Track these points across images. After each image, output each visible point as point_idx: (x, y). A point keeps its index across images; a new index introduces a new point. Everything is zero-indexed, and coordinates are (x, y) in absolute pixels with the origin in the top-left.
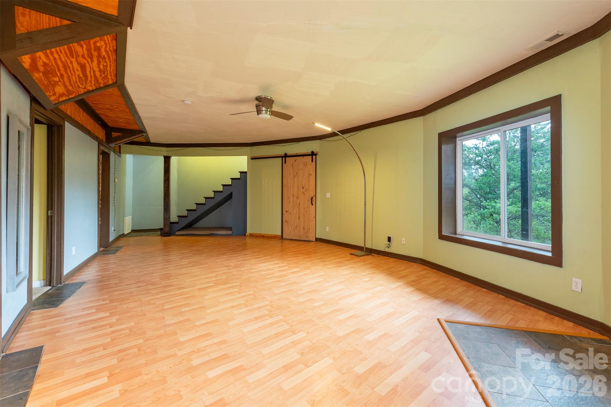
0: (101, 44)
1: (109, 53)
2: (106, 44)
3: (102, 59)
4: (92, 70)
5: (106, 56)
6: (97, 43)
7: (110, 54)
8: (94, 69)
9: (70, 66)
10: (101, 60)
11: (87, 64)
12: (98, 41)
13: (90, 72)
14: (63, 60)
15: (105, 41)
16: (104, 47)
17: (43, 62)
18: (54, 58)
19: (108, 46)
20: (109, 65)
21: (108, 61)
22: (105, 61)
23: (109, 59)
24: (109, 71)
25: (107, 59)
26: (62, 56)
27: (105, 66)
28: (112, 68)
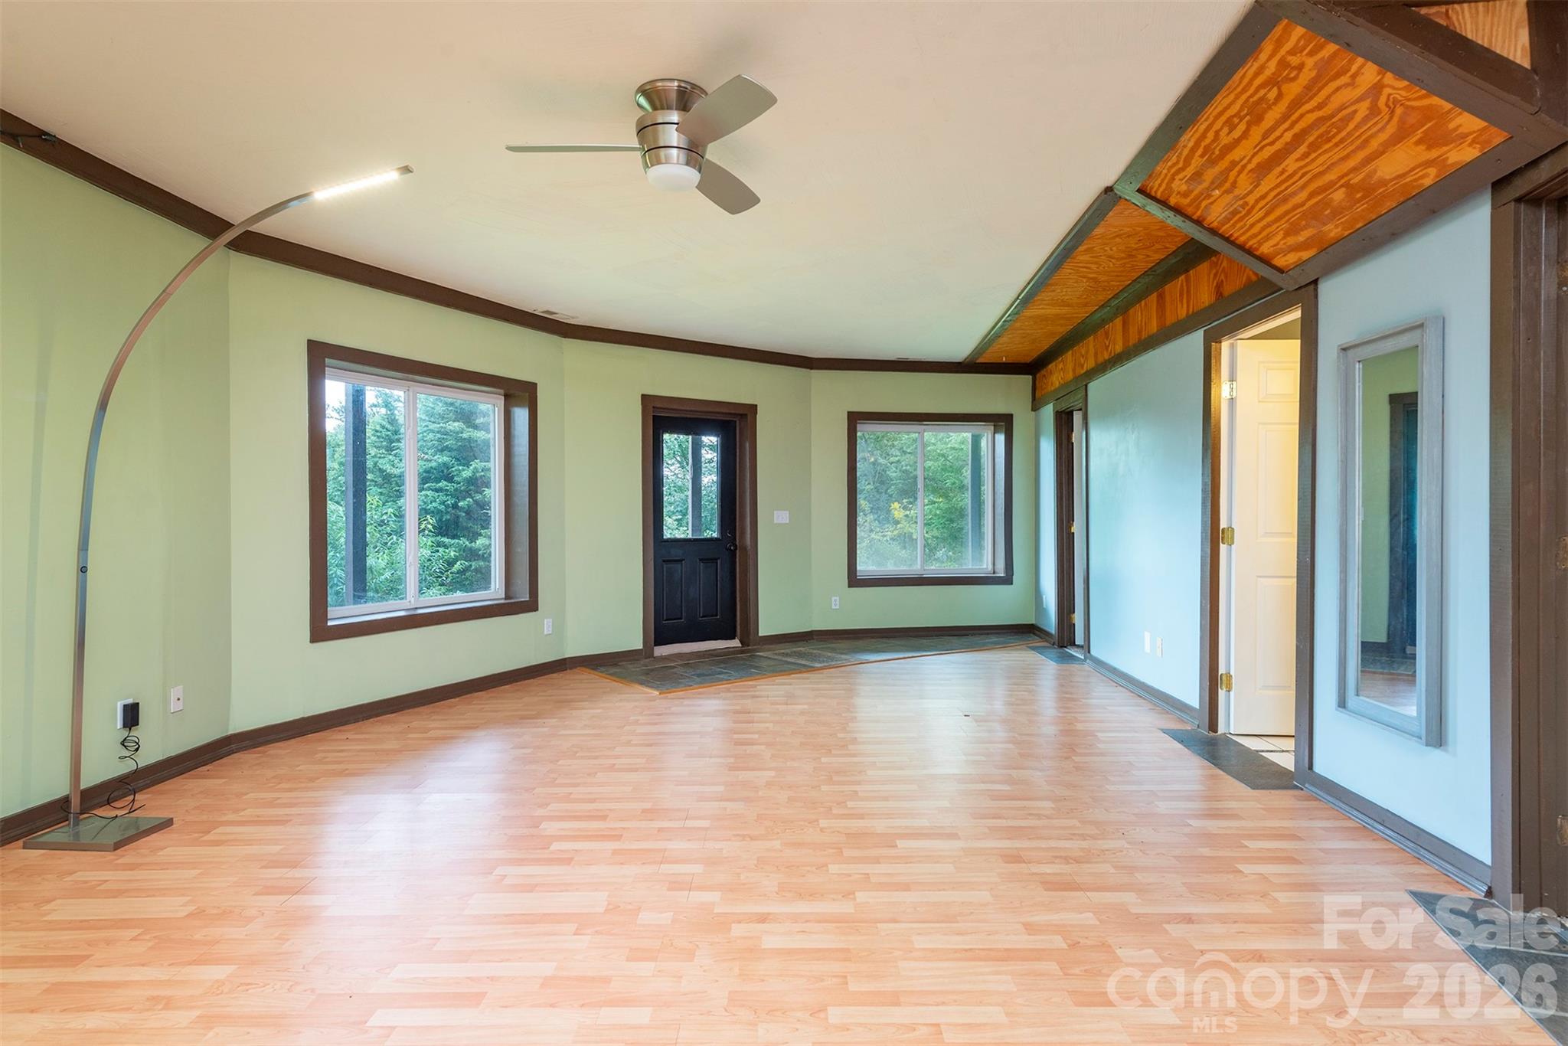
0: (1180, 186)
1: (1187, 155)
2: (1173, 179)
3: (1213, 153)
4: (1264, 143)
5: (1200, 152)
6: (1182, 192)
7: (1186, 152)
8: (1260, 138)
9: (1273, 194)
10: (1217, 152)
11: (1250, 167)
12: (1179, 193)
13: (1272, 143)
14: (1261, 214)
15: (1167, 184)
16: (1181, 176)
17: (1284, 238)
18: (1263, 229)
19: (1173, 170)
20: (1223, 118)
21: (1211, 135)
22: (1214, 141)
23: (1204, 136)
24: (1244, 97)
25: (1207, 141)
26: (1252, 221)
27: (1231, 125)
28: (1226, 102)
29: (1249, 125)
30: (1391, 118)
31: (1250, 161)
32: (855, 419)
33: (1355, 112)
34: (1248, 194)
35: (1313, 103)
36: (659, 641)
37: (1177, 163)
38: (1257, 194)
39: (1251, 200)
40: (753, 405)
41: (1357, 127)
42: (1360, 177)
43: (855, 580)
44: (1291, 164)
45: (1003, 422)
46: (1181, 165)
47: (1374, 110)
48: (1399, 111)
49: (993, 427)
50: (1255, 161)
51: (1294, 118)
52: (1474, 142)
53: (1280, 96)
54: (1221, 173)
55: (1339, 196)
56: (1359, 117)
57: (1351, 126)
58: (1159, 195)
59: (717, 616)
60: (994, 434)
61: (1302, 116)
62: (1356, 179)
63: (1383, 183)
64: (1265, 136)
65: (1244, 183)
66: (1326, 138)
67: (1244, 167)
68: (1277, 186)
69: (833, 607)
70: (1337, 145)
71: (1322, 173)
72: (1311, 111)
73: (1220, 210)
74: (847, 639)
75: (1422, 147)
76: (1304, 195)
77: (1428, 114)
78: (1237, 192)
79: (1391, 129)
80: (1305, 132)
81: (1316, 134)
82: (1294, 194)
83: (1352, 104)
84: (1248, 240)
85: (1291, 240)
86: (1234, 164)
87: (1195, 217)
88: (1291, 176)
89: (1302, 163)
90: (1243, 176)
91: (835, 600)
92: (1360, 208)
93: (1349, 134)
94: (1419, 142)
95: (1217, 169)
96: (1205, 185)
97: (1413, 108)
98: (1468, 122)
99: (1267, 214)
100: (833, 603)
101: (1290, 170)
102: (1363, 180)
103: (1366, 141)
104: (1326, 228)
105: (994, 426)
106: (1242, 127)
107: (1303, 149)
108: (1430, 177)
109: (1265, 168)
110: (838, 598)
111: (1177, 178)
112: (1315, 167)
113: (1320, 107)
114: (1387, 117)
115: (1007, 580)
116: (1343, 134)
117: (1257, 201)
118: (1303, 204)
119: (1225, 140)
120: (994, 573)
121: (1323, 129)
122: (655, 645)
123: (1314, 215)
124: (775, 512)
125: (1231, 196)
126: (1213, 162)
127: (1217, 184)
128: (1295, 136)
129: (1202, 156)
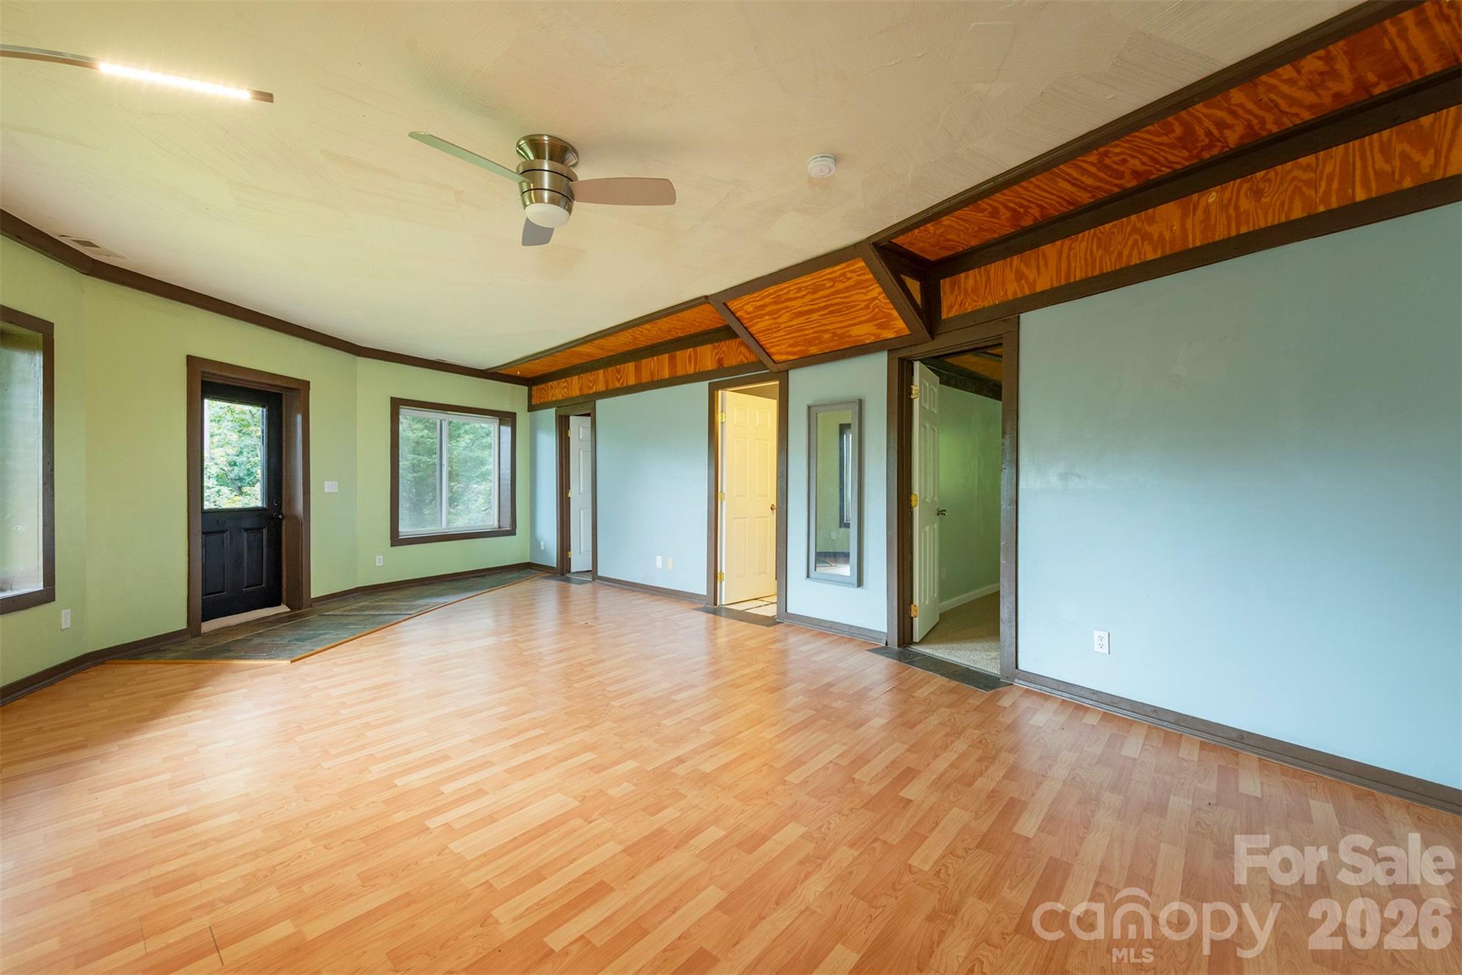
0: (749, 308)
1: (765, 296)
2: (748, 303)
3: (780, 299)
4: (809, 303)
5: (774, 296)
6: (748, 311)
7: (766, 293)
8: (808, 301)
9: (796, 327)
10: (782, 299)
11: (793, 311)
12: (746, 311)
13: (812, 305)
14: (783, 334)
15: (742, 305)
16: (753, 304)
17: (787, 347)
18: (779, 341)
19: (751, 300)
20: (797, 286)
21: (785, 291)
22: (785, 294)
23: (782, 290)
24: (815, 281)
25: (782, 293)
26: (775, 336)
27: (799, 290)
28: (805, 279)
29: (807, 294)
30: (871, 312)
31: (796, 309)
32: (397, 404)
33: (859, 305)
34: (783, 323)
35: (844, 295)
36: (207, 617)
37: (757, 297)
38: (789, 324)
39: (783, 326)
40: (306, 381)
41: (856, 311)
42: (842, 331)
43: (396, 540)
44: (815, 316)
45: (507, 418)
46: (757, 299)
47: (867, 307)
48: (877, 310)
49: (498, 421)
50: (799, 309)
51: (831, 298)
52: (895, 332)
53: (832, 286)
54: (777, 309)
55: (827, 336)
56: (859, 307)
57: (853, 310)
58: (732, 309)
59: (261, 584)
60: (500, 425)
61: (836, 298)
62: (839, 331)
63: (850, 336)
64: (811, 301)
65: (785, 317)
66: (838, 311)
67: (791, 310)
68: (802, 323)
69: (377, 565)
70: (842, 315)
71: (827, 325)
72: (839, 298)
73: (762, 326)
74: (392, 590)
75: (876, 327)
76: (811, 331)
77: (888, 316)
78: (779, 320)
79: (868, 317)
80: (832, 305)
81: (836, 307)
82: (806, 330)
83: (860, 301)
84: (765, 344)
85: (790, 349)
86: (787, 307)
87: (746, 325)
88: (810, 322)
89: (820, 317)
90: (788, 314)
91: (379, 559)
92: (832, 344)
93: (850, 313)
94: (876, 325)
95: (776, 307)
96: (765, 312)
97: (883, 312)
98: (900, 324)
99: (786, 335)
100: (377, 561)
101: (813, 319)
102: (842, 333)
103: (856, 318)
104: (810, 348)
105: (500, 420)
106: (804, 293)
107: (826, 312)
108: (872, 339)
109: (802, 314)
110: (381, 557)
111: (751, 304)
112: (825, 322)
113: (845, 298)
114: (870, 311)
115: (512, 532)
116: (848, 312)
117: (786, 328)
118: (808, 335)
119: (791, 295)
120: (499, 528)
121: (840, 307)
122: (203, 621)
123: (810, 342)
124: (326, 482)
125: (774, 321)
126: (776, 303)
127: (770, 313)
128: (826, 305)
129: (773, 299)
